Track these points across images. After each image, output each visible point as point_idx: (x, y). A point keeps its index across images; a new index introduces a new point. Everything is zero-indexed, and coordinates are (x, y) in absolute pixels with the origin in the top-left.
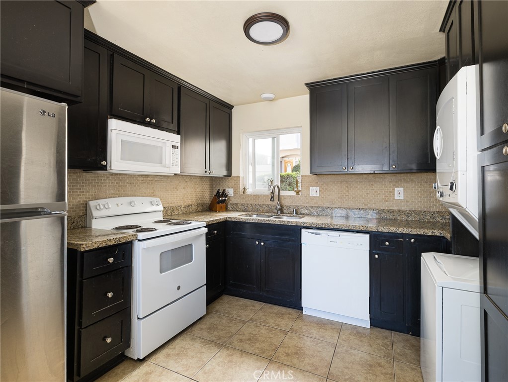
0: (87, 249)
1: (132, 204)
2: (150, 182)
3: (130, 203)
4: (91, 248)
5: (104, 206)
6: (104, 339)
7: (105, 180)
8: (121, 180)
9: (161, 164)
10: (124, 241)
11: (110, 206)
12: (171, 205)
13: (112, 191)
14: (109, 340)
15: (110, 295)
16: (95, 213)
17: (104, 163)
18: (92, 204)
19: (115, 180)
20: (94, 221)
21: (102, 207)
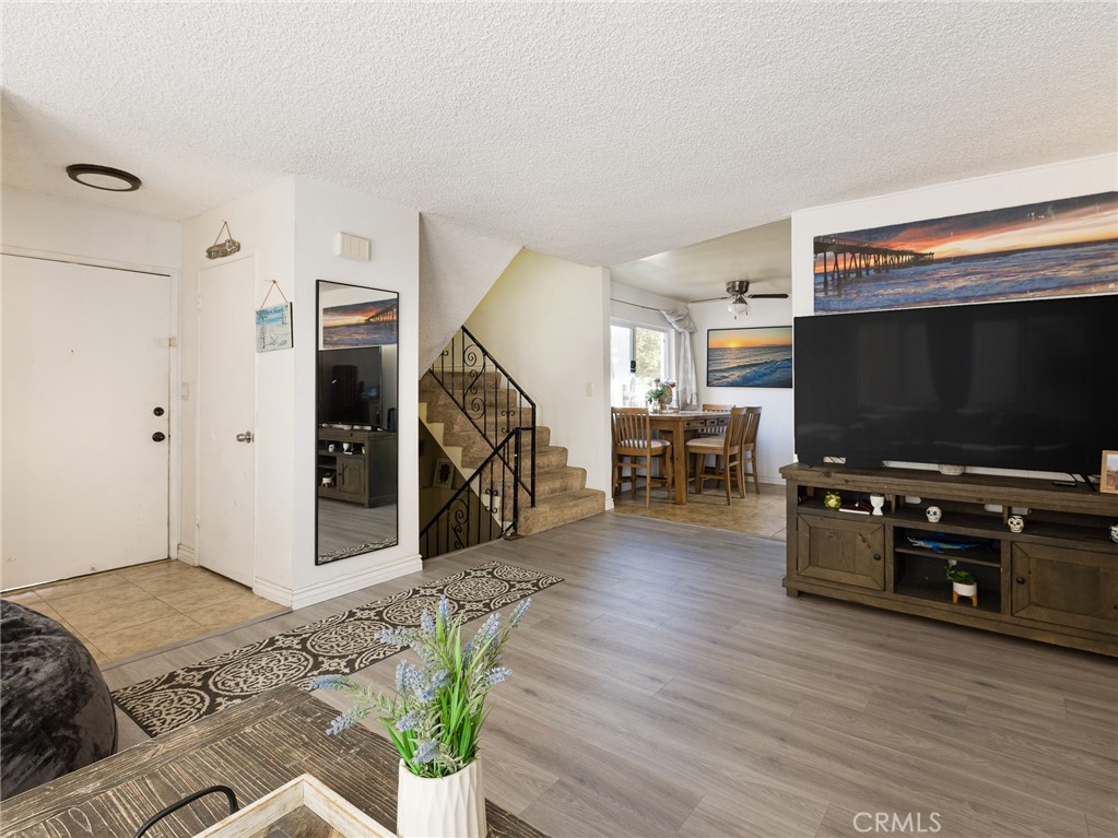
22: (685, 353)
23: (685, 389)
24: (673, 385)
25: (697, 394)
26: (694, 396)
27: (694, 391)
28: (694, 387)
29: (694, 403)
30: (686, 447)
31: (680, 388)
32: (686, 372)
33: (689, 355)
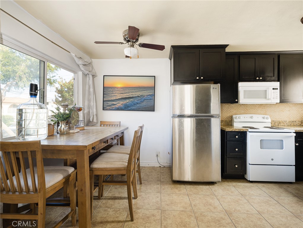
0: (228, 131)
1: (252, 118)
2: (264, 107)
3: (251, 117)
4: (229, 131)
5: (239, 117)
6: (235, 165)
7: (240, 107)
8: (247, 107)
9: (266, 98)
10: (242, 131)
11: (241, 117)
12: (278, 120)
13: (243, 112)
14: (236, 166)
15: (237, 150)
16: (235, 120)
17: (237, 100)
18: (234, 116)
19: (244, 107)
20: (234, 123)
21: (238, 118)
22: (89, 89)
23: (89, 112)
24: (80, 110)
25: (97, 115)
26: (95, 116)
27: (95, 113)
28: (95, 110)
29: (95, 121)
30: (91, 170)
31: (86, 112)
32: (89, 101)
33: (92, 90)
